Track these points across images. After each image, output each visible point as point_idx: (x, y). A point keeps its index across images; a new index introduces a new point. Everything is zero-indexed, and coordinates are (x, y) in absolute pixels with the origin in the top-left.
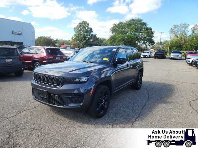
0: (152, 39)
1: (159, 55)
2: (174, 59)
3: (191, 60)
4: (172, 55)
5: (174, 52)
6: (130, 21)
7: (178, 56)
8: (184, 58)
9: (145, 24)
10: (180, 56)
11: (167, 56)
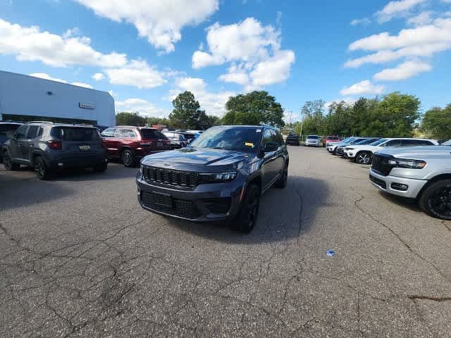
0: (282, 118)
1: (292, 140)
2: (309, 146)
3: (333, 148)
4: (308, 142)
5: (310, 137)
6: (253, 93)
7: (315, 142)
8: (322, 144)
9: (272, 99)
10: (317, 142)
11: (302, 142)
